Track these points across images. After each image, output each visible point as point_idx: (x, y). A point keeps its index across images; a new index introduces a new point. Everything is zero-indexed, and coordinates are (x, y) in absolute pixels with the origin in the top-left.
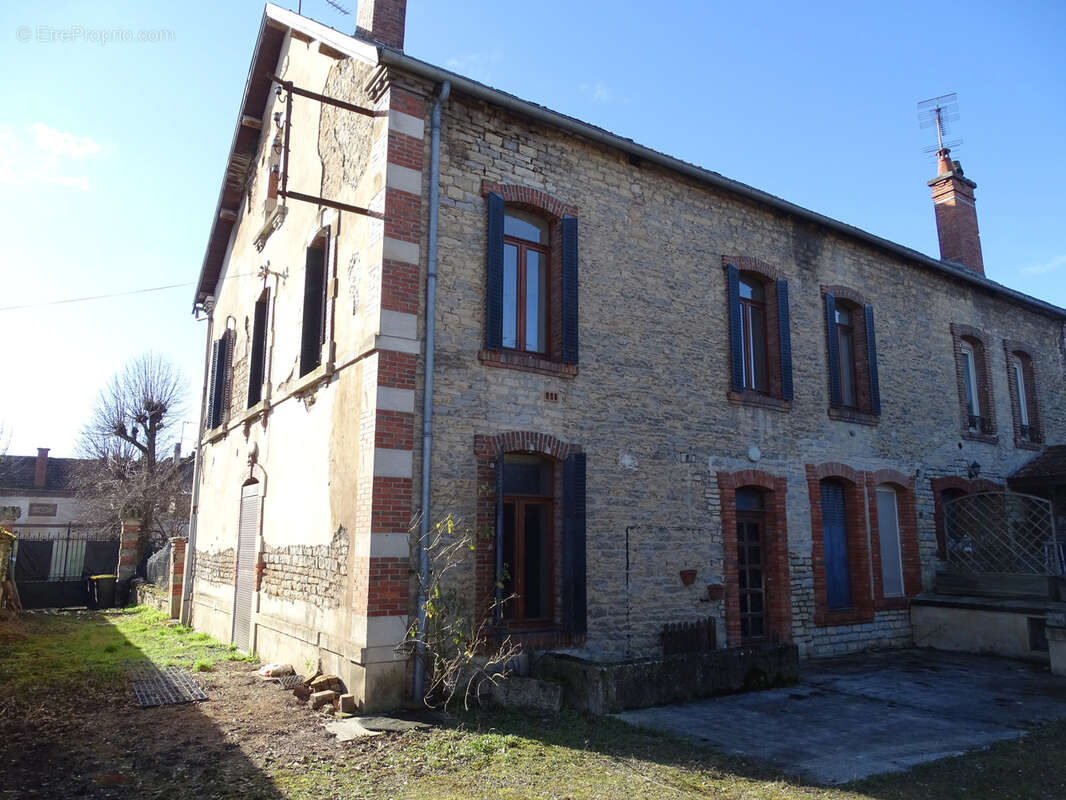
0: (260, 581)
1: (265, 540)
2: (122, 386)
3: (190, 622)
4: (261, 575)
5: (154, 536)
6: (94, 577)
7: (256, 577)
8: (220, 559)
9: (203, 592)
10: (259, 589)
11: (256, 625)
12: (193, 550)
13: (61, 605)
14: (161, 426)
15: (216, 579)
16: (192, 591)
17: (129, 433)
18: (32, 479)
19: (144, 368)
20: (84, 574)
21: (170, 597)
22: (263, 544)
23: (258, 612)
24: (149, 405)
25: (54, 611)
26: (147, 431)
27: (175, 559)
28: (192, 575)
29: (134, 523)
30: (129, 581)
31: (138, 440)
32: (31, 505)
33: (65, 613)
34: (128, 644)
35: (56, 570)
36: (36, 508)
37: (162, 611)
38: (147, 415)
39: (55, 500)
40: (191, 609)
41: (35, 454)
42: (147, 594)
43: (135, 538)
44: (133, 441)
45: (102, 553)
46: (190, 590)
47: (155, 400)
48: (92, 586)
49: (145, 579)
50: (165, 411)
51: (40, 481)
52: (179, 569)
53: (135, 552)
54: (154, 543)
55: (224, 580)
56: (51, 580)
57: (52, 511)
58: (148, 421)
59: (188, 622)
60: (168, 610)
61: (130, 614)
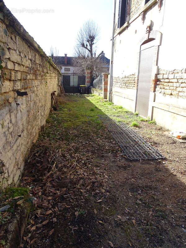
0: (155, 87)
1: (159, 68)
2: (83, 30)
3: (112, 100)
4: (156, 85)
5: (94, 75)
6: (81, 86)
7: (153, 86)
8: (126, 79)
9: (116, 91)
10: (155, 91)
11: (153, 107)
12: (112, 77)
13: (74, 92)
14: (93, 43)
15: (124, 87)
16: (112, 91)
17: (85, 46)
18: (64, 62)
19: (88, 24)
20: (78, 85)
21: (103, 92)
22: (158, 70)
23: (154, 101)
24: (90, 37)
25: (72, 94)
26: (90, 45)
27: (104, 80)
28: (111, 85)
29: (89, 71)
30: (89, 87)
31: (88, 48)
32: (65, 68)
33: (75, 95)
34: (96, 107)
35: (72, 84)
36: (66, 69)
37: (100, 96)
38: (90, 40)
39: (69, 67)
40: (112, 97)
41: (64, 56)
42: (95, 91)
43: (89, 75)
44: (86, 48)
45: (82, 79)
46: (111, 90)
47: (91, 35)
48: (80, 88)
49: (93, 87)
50: (94, 38)
51: (66, 63)
52: (106, 83)
53: (90, 79)
54: (94, 77)
55: (128, 87)
56: (71, 86)
57: (69, 70)
58: (90, 42)
59: (111, 100)
60: (102, 96)
61: (91, 96)
